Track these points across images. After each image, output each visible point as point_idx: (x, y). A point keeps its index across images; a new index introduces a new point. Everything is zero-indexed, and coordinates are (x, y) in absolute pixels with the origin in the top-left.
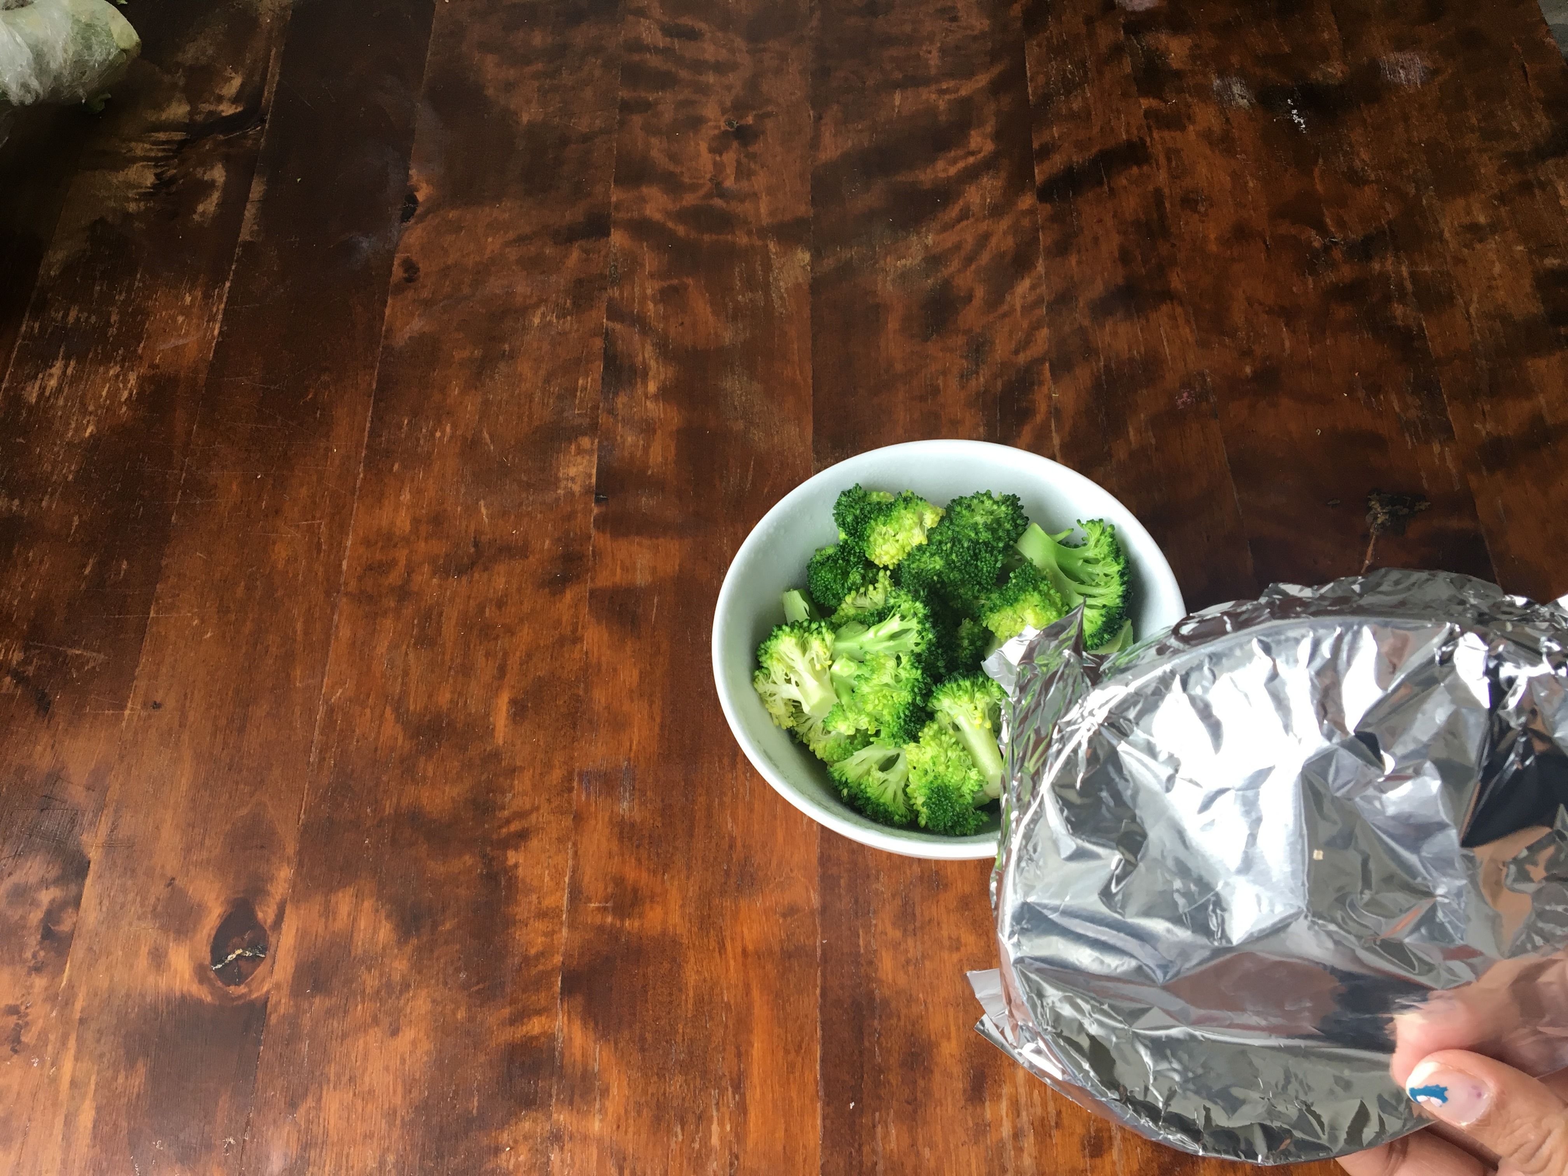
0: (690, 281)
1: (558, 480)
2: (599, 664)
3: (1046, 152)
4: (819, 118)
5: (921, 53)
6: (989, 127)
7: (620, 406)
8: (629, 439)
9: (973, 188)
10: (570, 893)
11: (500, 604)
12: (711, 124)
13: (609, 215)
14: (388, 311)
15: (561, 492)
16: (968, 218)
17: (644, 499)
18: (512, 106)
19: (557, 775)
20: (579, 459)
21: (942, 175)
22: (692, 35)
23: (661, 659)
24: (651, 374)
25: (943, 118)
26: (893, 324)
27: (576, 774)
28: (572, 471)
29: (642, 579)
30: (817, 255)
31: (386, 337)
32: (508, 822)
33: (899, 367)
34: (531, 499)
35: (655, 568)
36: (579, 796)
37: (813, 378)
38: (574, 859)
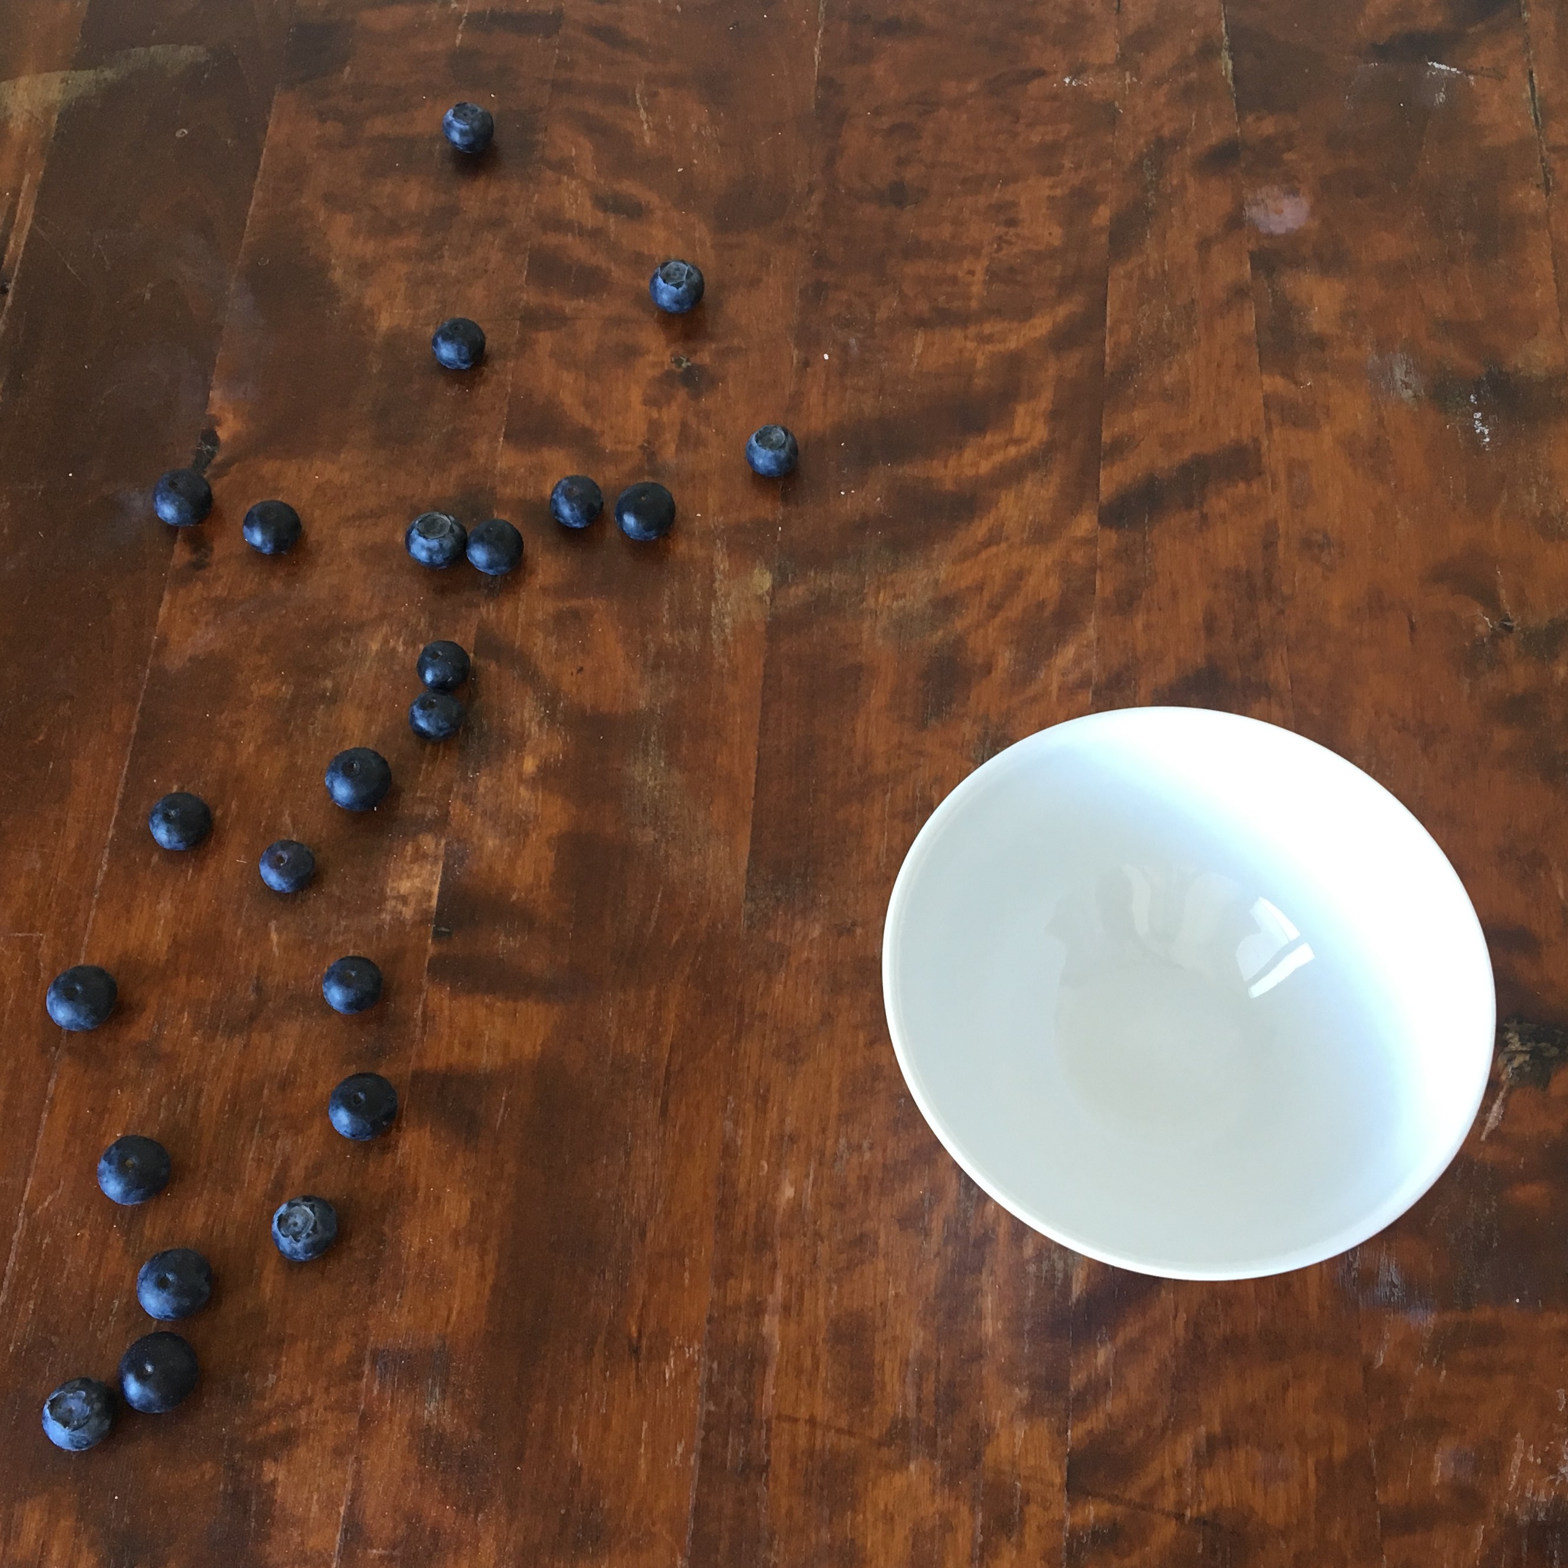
0: (597, 604)
1: (383, 899)
2: (415, 1190)
3: (1119, 448)
4: (806, 364)
5: (960, 274)
6: (1045, 402)
7: (482, 790)
8: (490, 843)
9: (1012, 495)
10: (346, 1531)
11: (285, 1084)
12: (651, 358)
13: (493, 488)
14: (163, 611)
15: (386, 917)
16: (998, 544)
17: (502, 938)
18: (367, 302)
19: (342, 1352)
20: (416, 869)
21: (969, 472)
22: (634, 211)
23: (504, 1187)
24: (528, 744)
25: (979, 382)
26: (878, 698)
27: (368, 1353)
28: (405, 886)
29: (487, 1060)
30: (781, 583)
31: (157, 655)
32: (268, 1418)
33: (880, 766)
34: (343, 923)
35: (507, 1045)
36: (371, 1384)
37: (757, 773)
38: (354, 1479)
